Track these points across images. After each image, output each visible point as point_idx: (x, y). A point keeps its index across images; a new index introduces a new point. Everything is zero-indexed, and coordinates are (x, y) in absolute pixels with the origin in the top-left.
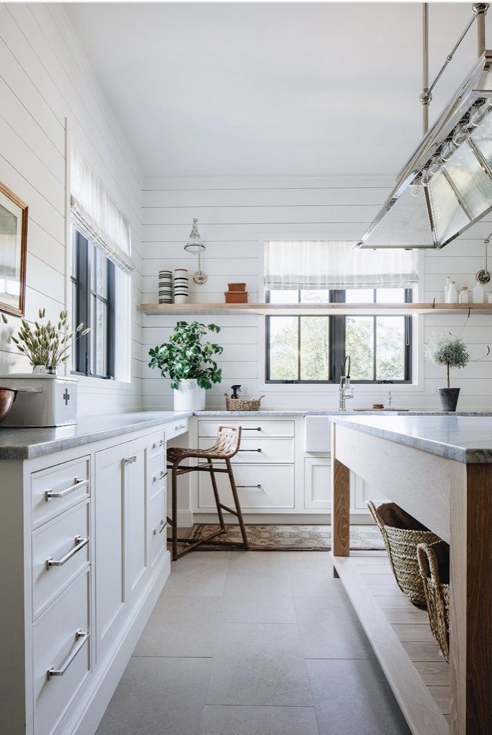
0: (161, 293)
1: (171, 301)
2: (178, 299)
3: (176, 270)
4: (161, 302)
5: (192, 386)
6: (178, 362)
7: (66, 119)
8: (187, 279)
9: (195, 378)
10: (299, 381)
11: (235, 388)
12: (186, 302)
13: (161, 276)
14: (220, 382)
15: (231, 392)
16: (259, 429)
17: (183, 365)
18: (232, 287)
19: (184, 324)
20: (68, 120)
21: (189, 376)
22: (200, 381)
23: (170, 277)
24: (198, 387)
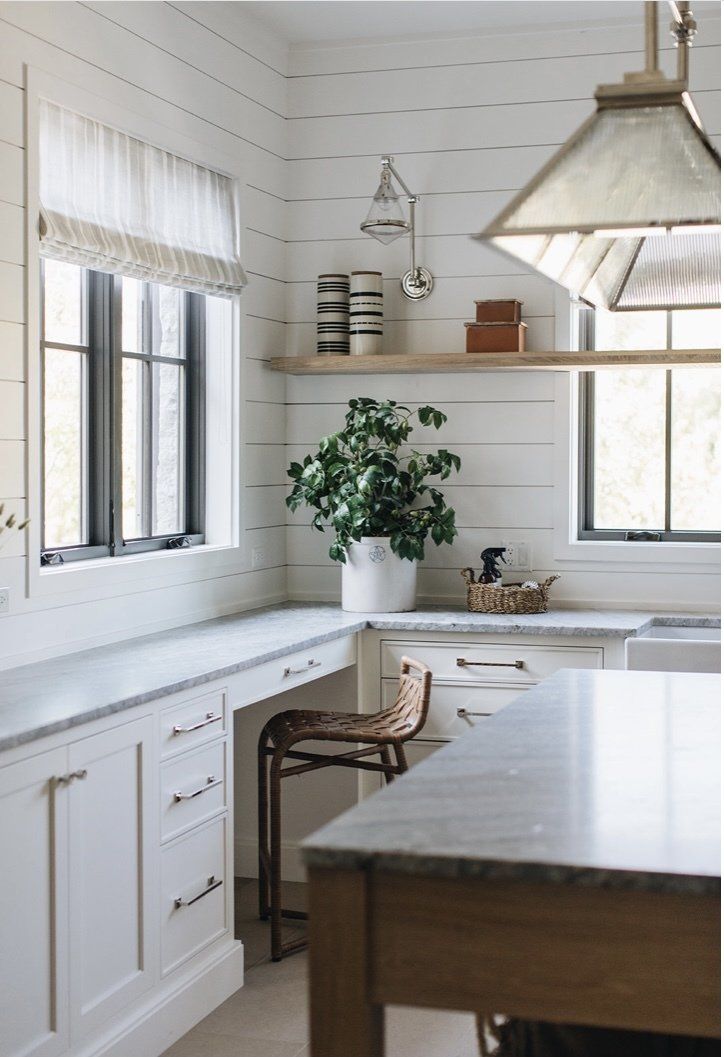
0: (322, 327)
1: (344, 348)
2: (359, 343)
3: (354, 273)
4: (323, 347)
5: (378, 556)
6: (343, 499)
7: (25, 68)
8: (380, 295)
9: (386, 534)
10: (667, 535)
11: (491, 555)
12: (379, 351)
13: (322, 288)
14: (450, 541)
15: (479, 565)
16: (520, 665)
17: (351, 508)
18: (485, 309)
19: (368, 404)
20: (29, 68)
21: (371, 531)
22: (397, 542)
23: (344, 287)
24: (393, 557)
